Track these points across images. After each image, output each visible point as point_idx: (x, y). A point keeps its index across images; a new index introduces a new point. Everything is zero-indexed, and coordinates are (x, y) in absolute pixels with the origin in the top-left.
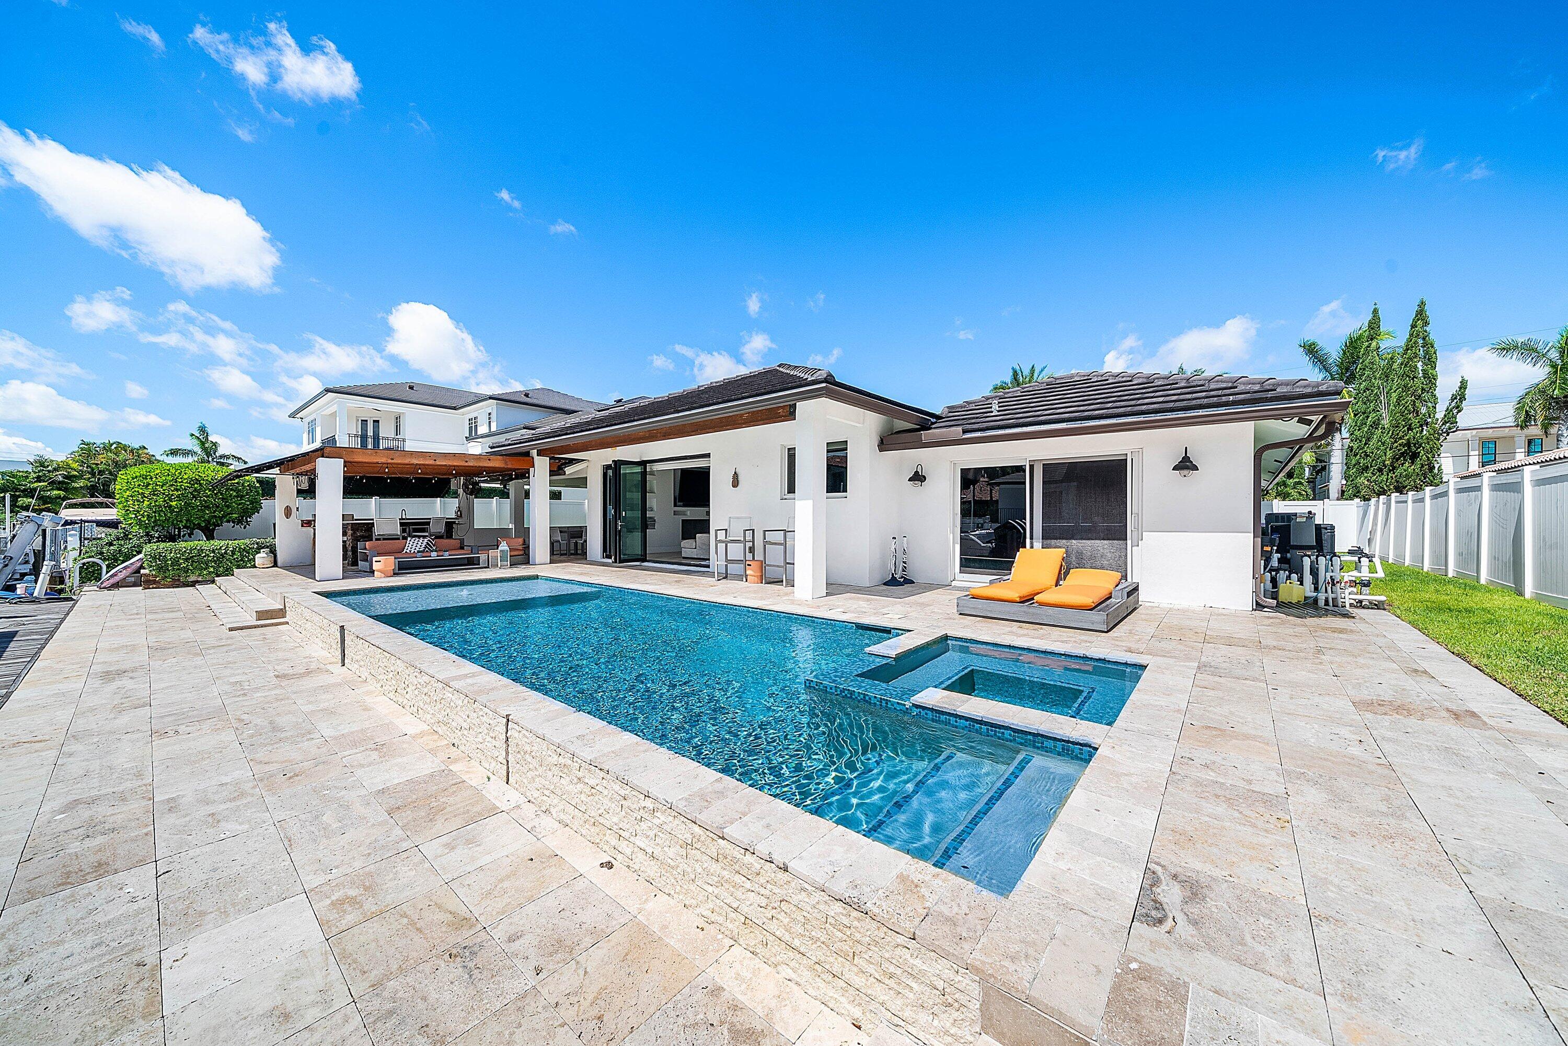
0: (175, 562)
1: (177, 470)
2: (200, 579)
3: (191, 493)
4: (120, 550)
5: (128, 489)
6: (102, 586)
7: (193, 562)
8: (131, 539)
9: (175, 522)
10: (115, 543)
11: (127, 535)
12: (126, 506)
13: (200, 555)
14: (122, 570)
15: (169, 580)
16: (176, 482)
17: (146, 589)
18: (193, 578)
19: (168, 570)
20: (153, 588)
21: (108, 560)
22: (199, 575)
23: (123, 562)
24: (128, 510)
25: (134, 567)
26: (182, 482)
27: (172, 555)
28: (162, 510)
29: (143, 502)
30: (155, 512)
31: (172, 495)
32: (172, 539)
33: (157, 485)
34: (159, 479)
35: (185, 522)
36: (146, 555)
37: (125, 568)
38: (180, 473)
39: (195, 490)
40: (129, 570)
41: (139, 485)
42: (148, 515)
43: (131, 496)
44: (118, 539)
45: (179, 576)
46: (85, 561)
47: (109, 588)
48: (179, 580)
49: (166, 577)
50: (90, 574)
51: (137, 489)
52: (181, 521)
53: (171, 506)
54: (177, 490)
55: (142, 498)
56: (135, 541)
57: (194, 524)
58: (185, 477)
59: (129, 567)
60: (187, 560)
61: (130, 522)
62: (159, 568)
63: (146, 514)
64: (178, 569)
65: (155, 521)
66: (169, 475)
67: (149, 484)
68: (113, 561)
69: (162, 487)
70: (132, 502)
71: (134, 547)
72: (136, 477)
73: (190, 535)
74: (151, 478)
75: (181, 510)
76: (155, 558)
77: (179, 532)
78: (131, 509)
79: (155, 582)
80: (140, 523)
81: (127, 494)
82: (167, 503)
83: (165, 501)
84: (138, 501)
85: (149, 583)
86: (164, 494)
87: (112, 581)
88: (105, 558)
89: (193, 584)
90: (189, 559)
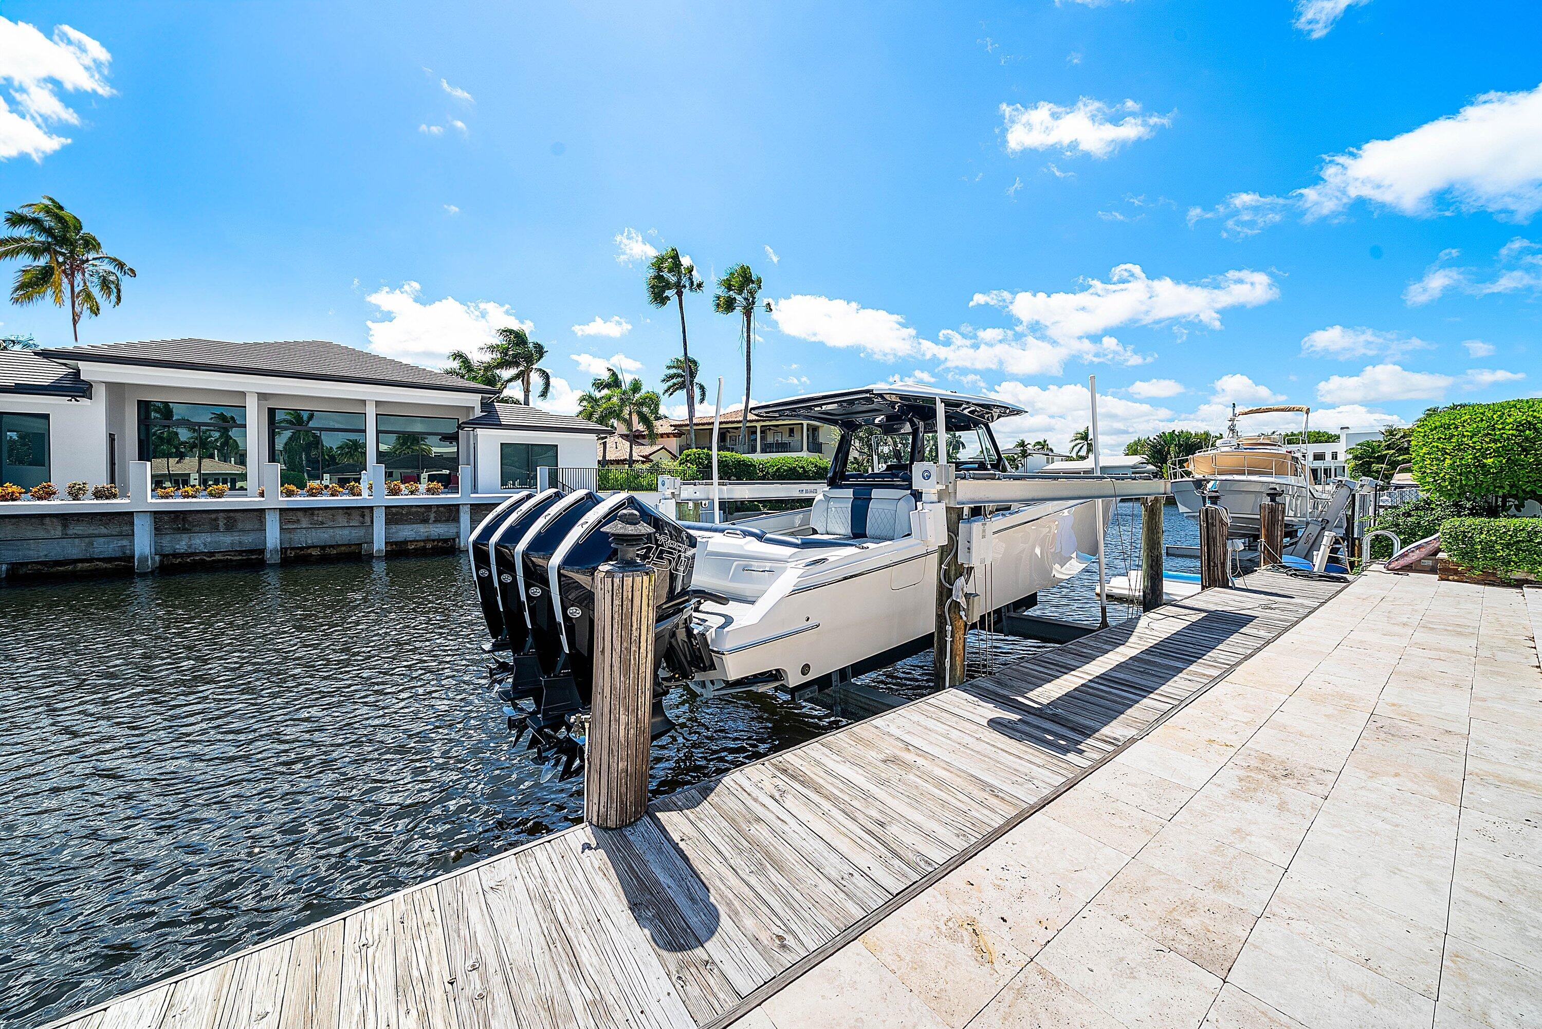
0: (1489, 547)
1: (1495, 412)
2: (1531, 577)
3: (1519, 445)
4: (1419, 523)
5: (1424, 445)
6: (1390, 567)
7: (1518, 549)
8: (1433, 509)
9: (1492, 488)
10: (1413, 513)
11: (1429, 505)
12: (1422, 467)
13: (1531, 540)
14: (1415, 551)
15: (1478, 573)
16: (1494, 430)
17: (1442, 580)
18: (1518, 575)
19: (1476, 557)
20: (1454, 581)
21: (1404, 533)
22: (1531, 572)
23: (1423, 537)
24: (1425, 472)
25: (1430, 548)
26: (1503, 428)
27: (1484, 536)
28: (1470, 471)
29: (1444, 460)
30: (1460, 475)
31: (1487, 449)
32: (1493, 512)
33: (1465, 437)
34: (1469, 428)
35: (1508, 488)
36: (1444, 534)
37: (1418, 547)
38: (1501, 417)
39: (1527, 439)
40: (1424, 552)
41: (1439, 439)
42: (1451, 479)
43: (1428, 454)
44: (1417, 509)
45: (1494, 569)
46: (1378, 532)
47: (1396, 571)
48: (1494, 574)
49: (1473, 567)
50: (1382, 549)
51: (1435, 444)
52: (1502, 487)
53: (1485, 465)
54: (1495, 441)
55: (1443, 455)
56: (1438, 512)
57: (1524, 491)
58: (1511, 420)
59: (1423, 547)
60: (1508, 546)
61: (1427, 488)
62: (1464, 555)
63: (1447, 477)
64: (1494, 559)
65: (1461, 487)
66: (1482, 420)
67: (1452, 436)
68: (1410, 535)
69: (1472, 437)
70: (1429, 462)
71: (1437, 519)
72: (1436, 428)
73: (1518, 508)
74: (1456, 428)
75: (1502, 470)
76: (1456, 539)
77: (1504, 502)
78: (1428, 471)
79: (1456, 572)
80: (1440, 489)
81: (1424, 451)
82: (1479, 461)
83: (1475, 458)
84: (1438, 459)
85: (1446, 572)
86: (1474, 448)
87: (1402, 562)
88: (1400, 532)
89: (1519, 584)
90: (1512, 545)
